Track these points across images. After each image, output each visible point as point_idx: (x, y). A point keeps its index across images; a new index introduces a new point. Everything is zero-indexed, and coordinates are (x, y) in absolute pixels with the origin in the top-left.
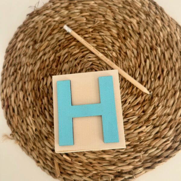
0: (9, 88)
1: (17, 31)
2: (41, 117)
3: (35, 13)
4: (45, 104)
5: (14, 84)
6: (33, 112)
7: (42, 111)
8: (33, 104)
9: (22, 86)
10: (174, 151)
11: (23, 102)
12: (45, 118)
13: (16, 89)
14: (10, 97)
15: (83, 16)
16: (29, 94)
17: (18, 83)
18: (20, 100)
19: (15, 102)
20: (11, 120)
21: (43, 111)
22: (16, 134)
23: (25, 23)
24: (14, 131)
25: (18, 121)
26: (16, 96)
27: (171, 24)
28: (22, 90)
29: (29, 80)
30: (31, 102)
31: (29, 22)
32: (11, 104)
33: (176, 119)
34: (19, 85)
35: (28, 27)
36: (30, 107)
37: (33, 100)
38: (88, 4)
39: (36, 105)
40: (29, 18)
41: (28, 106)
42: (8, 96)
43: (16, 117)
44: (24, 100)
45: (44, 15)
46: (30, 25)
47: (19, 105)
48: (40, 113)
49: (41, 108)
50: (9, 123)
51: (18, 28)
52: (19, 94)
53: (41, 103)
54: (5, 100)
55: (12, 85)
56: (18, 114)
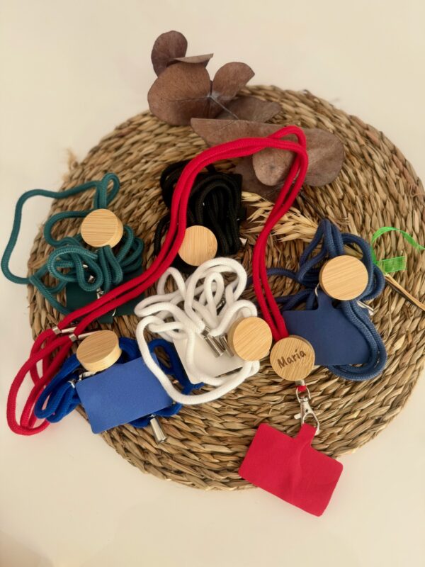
0: (155, 122)
1: (266, 88)
2: (123, 197)
3: (315, 102)
4: (147, 196)
5: (164, 128)
6: (127, 181)
7: (134, 195)
8: (142, 175)
9: (166, 143)
10: (141, 460)
11: (138, 158)
12: (123, 205)
13: (157, 135)
14: (140, 132)
15: (345, 190)
16: (156, 161)
17: (169, 135)
18: (140, 151)
19: (133, 144)
20: (100, 152)
21: (134, 197)
22: (80, 171)
23: (287, 94)
24: (83, 164)
25: (104, 163)
26: (145, 142)
27: (405, 373)
28: (160, 145)
29: (182, 149)
30: (145, 170)
31: (291, 100)
32: (127, 139)
33: (205, 445)
34: (165, 137)
35: (282, 101)
36: (134, 172)
37: (147, 171)
38: (376, 190)
39: (142, 181)
40: (301, 95)
41: (134, 169)
42: (140, 128)
43: (108, 158)
44: (142, 158)
45: (319, 120)
46: (286, 103)
47: (131, 154)
48: (130, 192)
49: (138, 192)
50: (94, 151)
51: (272, 86)
52: (150, 145)
53: (147, 187)
54: (131, 127)
55: (162, 125)
56: (116, 158)
